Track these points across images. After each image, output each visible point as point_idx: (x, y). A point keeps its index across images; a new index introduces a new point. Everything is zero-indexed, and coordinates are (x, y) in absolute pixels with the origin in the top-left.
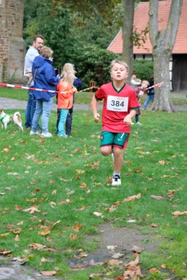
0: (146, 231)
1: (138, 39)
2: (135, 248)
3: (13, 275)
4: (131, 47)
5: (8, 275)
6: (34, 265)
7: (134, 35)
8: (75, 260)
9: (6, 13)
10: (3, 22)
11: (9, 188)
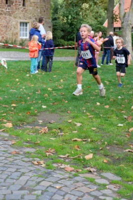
0: (62, 115)
1: (117, 18)
4: (113, 23)
7: (114, 16)
8: (20, 126)
9: (41, 5)
10: (39, 10)
11: (6, 97)
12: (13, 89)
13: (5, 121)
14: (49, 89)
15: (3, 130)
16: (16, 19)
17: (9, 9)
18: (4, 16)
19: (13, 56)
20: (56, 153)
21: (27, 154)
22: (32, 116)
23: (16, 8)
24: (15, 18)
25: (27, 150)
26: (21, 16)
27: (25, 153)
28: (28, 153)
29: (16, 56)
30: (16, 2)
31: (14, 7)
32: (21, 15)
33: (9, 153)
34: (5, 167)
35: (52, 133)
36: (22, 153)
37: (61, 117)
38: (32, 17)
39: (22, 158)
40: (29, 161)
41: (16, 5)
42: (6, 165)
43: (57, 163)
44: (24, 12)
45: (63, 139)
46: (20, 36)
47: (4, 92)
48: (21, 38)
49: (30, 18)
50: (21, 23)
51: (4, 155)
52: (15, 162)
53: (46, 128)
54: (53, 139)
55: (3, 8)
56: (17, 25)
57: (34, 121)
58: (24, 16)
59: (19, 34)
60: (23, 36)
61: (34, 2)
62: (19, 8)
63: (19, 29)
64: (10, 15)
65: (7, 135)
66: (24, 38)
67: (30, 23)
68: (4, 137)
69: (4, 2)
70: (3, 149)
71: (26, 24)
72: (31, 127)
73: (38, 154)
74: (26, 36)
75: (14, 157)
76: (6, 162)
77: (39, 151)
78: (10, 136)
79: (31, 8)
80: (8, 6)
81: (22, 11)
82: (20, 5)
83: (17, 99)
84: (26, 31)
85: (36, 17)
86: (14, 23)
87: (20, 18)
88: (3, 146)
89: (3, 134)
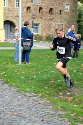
0: (82, 89)
2: (76, 94)
3: (36, 99)
5: (34, 99)
8: (56, 96)
9: (71, 14)
10: (70, 17)
11: (48, 76)
12: (53, 71)
13: (48, 92)
14: (74, 71)
15: (47, 98)
16: (55, 23)
17: (51, 17)
18: (48, 21)
20: (78, 115)
21: (61, 116)
22: (64, 89)
23: (55, 16)
24: (55, 22)
25: (60, 113)
27: (59, 115)
28: (61, 114)
30: (56, 12)
31: (54, 16)
32: (58, 20)
33: (50, 114)
34: (48, 123)
35: (76, 101)
36: (57, 114)
37: (81, 91)
38: (65, 21)
39: (58, 118)
40: (61, 120)
41: (55, 14)
42: (49, 122)
43: (77, 122)
44: (60, 18)
45: (82, 106)
47: (47, 72)
49: (64, 22)
51: (47, 115)
52: (54, 120)
53: (72, 98)
54: (76, 106)
55: (47, 16)
57: (65, 93)
58: (60, 21)
61: (67, 12)
62: (57, 16)
64: (52, 20)
65: (49, 102)
67: (64, 25)
68: (47, 103)
69: (48, 12)
70: (46, 111)
72: (63, 97)
73: (67, 115)
75: (53, 117)
76: (48, 120)
77: (67, 114)
78: (51, 102)
79: (65, 16)
80: (51, 15)
81: (59, 18)
82: (58, 14)
83: (55, 78)
85: (68, 21)
86: (54, 25)
87: (58, 22)
88: (46, 109)
89: (47, 101)
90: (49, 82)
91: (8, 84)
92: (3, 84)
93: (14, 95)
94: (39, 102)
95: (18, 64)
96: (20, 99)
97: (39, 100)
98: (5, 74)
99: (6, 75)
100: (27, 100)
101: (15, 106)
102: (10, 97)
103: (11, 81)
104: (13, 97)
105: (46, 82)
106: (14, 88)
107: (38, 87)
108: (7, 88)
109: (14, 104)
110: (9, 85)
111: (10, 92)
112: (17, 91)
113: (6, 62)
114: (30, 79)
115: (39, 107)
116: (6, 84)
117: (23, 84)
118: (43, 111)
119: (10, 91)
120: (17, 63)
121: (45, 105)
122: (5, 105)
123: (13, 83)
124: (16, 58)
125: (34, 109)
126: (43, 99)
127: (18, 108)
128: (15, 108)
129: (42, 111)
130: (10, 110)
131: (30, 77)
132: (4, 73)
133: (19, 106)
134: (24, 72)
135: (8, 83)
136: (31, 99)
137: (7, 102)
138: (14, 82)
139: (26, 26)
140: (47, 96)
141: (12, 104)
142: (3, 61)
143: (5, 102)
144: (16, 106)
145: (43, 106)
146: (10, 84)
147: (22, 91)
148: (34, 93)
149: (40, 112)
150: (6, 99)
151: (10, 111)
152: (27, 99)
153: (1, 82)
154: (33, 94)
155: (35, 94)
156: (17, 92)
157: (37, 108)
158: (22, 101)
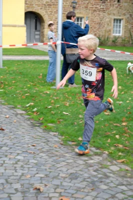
3: (101, 161)
5: (98, 161)
6: (114, 157)
13: (121, 146)
15: (122, 160)
16: (110, 16)
17: (103, 6)
18: (98, 13)
19: (107, 55)
23: (111, 5)
24: (109, 14)
26: (115, 12)
29: (109, 55)
38: (126, 13)
41: (110, 1)
44: (118, 9)
46: (113, 33)
48: (114, 35)
49: (124, 14)
50: (114, 20)
55: (97, 5)
56: (110, 21)
58: (118, 13)
59: (112, 31)
60: (116, 33)
62: (113, 5)
63: (112, 26)
64: (104, 11)
66: (117, 35)
67: (124, 20)
71: (120, 20)
74: (119, 33)
79: (126, 4)
80: (102, 3)
81: (117, 7)
82: (115, 1)
83: (127, 115)
84: (120, 28)
85: (131, 13)
86: (107, 20)
87: (114, 15)
88: (128, 187)
89: (124, 167)
90: (118, 125)
91: (42, 127)
92: (33, 126)
93: (57, 151)
94: (109, 169)
95: (54, 87)
96: (71, 161)
97: (109, 164)
98: (33, 107)
99: (35, 109)
100: (84, 163)
101: (65, 178)
102: (50, 157)
103: (46, 121)
104: (57, 156)
105: (112, 124)
106: (54, 135)
107: (100, 135)
108: (40, 134)
109: (61, 175)
110: (44, 130)
111: (47, 144)
112: (62, 142)
113: (33, 82)
114: (80, 116)
115: (112, 182)
116: (38, 126)
117: (70, 127)
118: (123, 192)
119: (49, 141)
120: (53, 85)
121: (123, 177)
122: (42, 176)
123: (50, 125)
124: (51, 76)
125: (103, 187)
126: (115, 162)
127: (70, 184)
128: (65, 184)
129: (121, 192)
130: (55, 189)
131: (81, 112)
132: (32, 104)
133: (71, 179)
134: (68, 104)
135: (41, 124)
136: (92, 161)
137: (46, 169)
138: (52, 123)
139: (70, 19)
140: (120, 154)
141: (57, 175)
142: (27, 81)
143: (42, 167)
144: (66, 180)
145: (120, 179)
146: (46, 127)
147: (71, 143)
148: (94, 147)
149: (117, 195)
150: (42, 161)
151: (56, 191)
152: (85, 161)
153: (29, 122)
154: (93, 149)
155: (98, 151)
156: (62, 144)
157: (108, 183)
158: (75, 165)
